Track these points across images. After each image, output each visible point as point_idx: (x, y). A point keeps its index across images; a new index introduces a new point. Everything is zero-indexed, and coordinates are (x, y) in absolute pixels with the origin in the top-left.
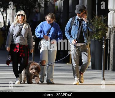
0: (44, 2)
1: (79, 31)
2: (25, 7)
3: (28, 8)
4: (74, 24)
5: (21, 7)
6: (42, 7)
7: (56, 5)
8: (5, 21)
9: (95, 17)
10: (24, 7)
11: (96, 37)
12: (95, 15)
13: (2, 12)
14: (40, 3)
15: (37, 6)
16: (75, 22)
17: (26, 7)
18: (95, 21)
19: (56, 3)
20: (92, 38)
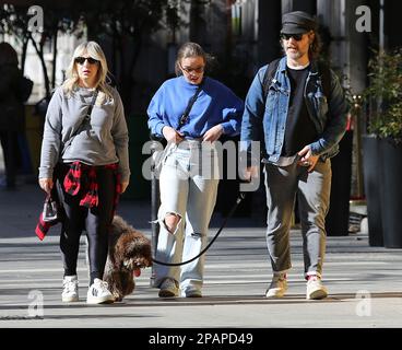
0: (188, 7)
1: (290, 113)
2: (122, 26)
3: (132, 29)
4: (272, 88)
5: (108, 25)
6: (183, 23)
7: (233, 16)
8: (50, 80)
9: (378, 54)
10: (118, 23)
11: (384, 129)
12: (378, 49)
13: (38, 47)
14: (175, 9)
15: (163, 21)
16: (274, 81)
17: (126, 24)
18: (377, 71)
19: (233, 7)
20: (368, 132)
